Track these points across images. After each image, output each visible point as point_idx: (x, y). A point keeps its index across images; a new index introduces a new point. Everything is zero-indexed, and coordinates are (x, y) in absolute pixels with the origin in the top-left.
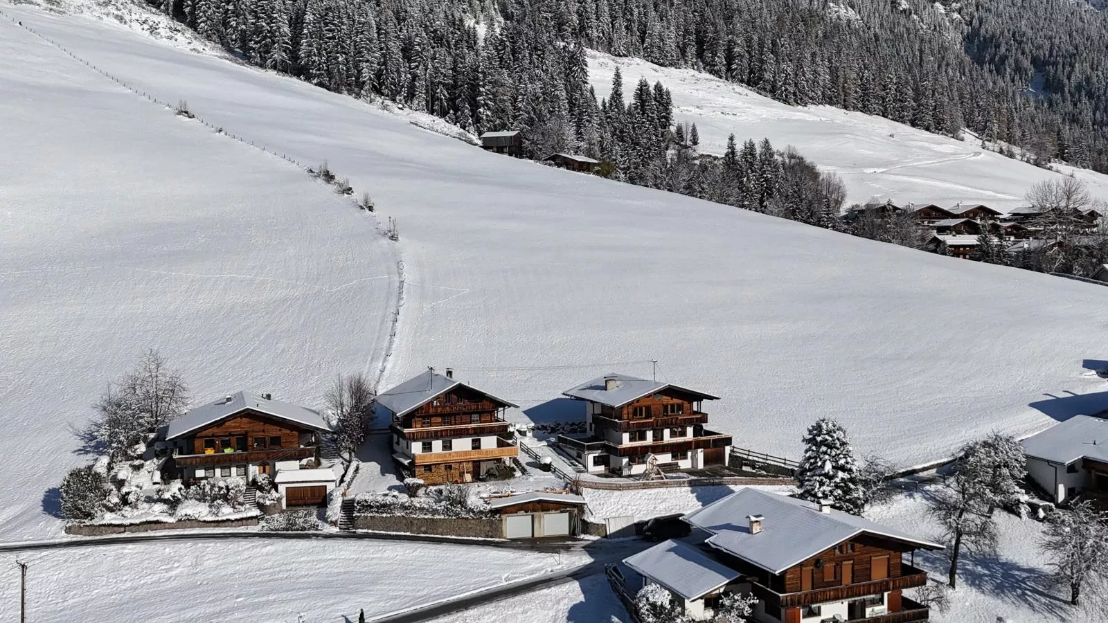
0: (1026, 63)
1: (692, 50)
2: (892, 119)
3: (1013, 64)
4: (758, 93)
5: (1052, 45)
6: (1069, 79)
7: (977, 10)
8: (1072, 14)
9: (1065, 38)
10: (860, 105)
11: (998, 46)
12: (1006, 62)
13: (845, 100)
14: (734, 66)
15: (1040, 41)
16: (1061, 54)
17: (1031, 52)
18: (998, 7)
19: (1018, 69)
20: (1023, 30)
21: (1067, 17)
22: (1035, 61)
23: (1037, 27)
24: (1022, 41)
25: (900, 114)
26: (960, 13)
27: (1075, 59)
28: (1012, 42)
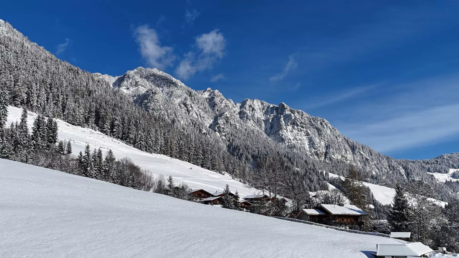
0: (250, 157)
1: (92, 120)
3: (245, 157)
4: (126, 144)
5: (259, 150)
6: (265, 164)
7: (232, 136)
8: (265, 141)
9: (263, 148)
10: (178, 156)
11: (239, 150)
12: (242, 156)
13: (171, 153)
14: (115, 130)
15: (254, 149)
16: (262, 154)
17: (251, 153)
18: (239, 136)
19: (247, 159)
20: (248, 145)
21: (263, 142)
22: (253, 156)
23: (253, 144)
24: (248, 149)
26: (225, 137)
27: (267, 156)
28: (244, 149)
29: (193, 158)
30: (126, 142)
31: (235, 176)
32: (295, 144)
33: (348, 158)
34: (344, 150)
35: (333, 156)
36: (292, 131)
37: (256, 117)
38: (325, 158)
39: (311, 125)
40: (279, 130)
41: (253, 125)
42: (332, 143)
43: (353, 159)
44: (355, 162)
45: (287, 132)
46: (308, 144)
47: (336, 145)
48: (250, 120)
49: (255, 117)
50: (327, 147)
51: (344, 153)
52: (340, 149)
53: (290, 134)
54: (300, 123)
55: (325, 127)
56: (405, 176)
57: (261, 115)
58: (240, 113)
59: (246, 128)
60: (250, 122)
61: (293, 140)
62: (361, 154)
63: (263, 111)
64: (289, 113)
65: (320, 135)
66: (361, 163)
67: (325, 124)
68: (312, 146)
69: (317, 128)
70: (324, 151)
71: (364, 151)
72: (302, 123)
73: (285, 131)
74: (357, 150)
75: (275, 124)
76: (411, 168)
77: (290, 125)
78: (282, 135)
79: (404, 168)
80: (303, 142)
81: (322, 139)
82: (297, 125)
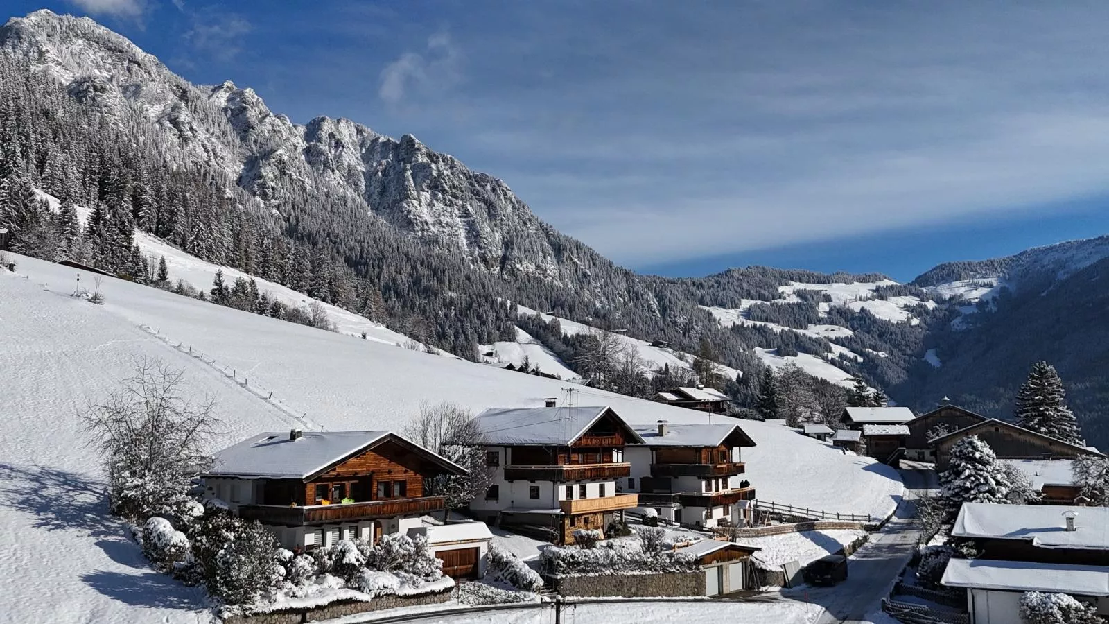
1: (95, 190)
2: (291, 288)
4: (168, 244)
5: (362, 248)
7: (294, 209)
8: (372, 224)
9: (372, 243)
10: (260, 271)
13: (246, 264)
14: (141, 214)
15: (352, 243)
16: (370, 256)
20: (337, 232)
23: (347, 231)
24: (336, 242)
25: (298, 283)
26: (278, 209)
27: (382, 262)
28: (328, 241)
29: (292, 277)
30: (168, 239)
32: (437, 234)
33: (549, 272)
34: (541, 254)
35: (518, 266)
36: (430, 205)
37: (347, 164)
38: (502, 269)
39: (472, 192)
40: (401, 201)
41: (341, 182)
42: (517, 236)
43: (557, 274)
44: (561, 280)
45: (420, 206)
46: (466, 237)
47: (525, 240)
48: (333, 171)
49: (342, 164)
50: (507, 244)
51: (541, 259)
52: (533, 250)
53: (425, 210)
54: (450, 187)
55: (502, 197)
56: (657, 312)
57: (357, 158)
58: (307, 151)
59: (328, 192)
60: (332, 175)
61: (434, 225)
62: (574, 263)
63: (361, 150)
64: (426, 160)
65: (492, 216)
66: (572, 282)
67: (503, 190)
68: (476, 241)
69: (485, 201)
70: (500, 253)
71: (581, 256)
72: (453, 186)
73: (416, 203)
74: (566, 255)
75: (392, 185)
76: (672, 297)
77: (426, 189)
78: (409, 212)
79: (656, 296)
80: (456, 231)
81: (496, 226)
82: (444, 191)
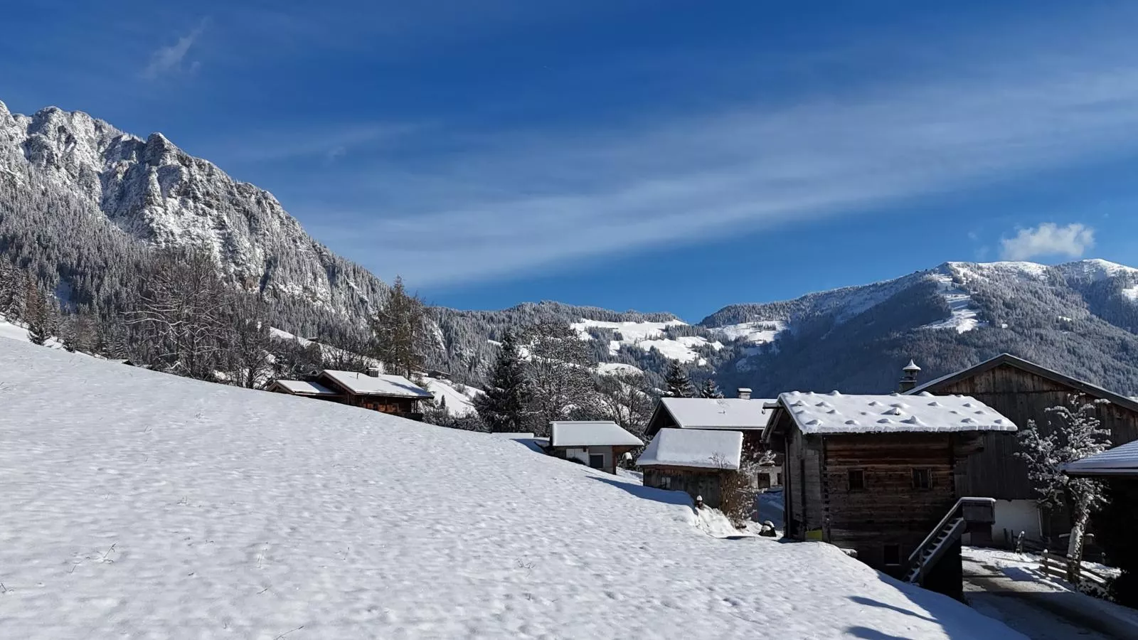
31: (15, 315)
32: (184, 247)
33: (319, 295)
34: (310, 274)
35: (282, 287)
36: (178, 213)
37: (79, 163)
38: (262, 289)
39: (231, 202)
40: (143, 207)
41: (68, 182)
42: (283, 253)
43: (329, 298)
44: (333, 305)
45: (166, 213)
46: (220, 252)
47: (291, 259)
48: (58, 168)
49: (73, 163)
50: (270, 262)
51: (309, 280)
52: (301, 271)
53: (172, 220)
54: (204, 195)
55: (268, 211)
56: (442, 344)
57: (93, 157)
58: (27, 145)
59: (46, 190)
60: (57, 174)
61: (181, 236)
62: (350, 287)
63: (99, 148)
64: (176, 163)
65: (253, 230)
66: (347, 308)
67: (269, 203)
68: (232, 257)
69: (246, 213)
70: (261, 272)
71: (358, 280)
72: (208, 193)
73: (160, 210)
74: (341, 278)
75: (133, 189)
76: (458, 328)
77: (174, 195)
78: (152, 220)
79: (442, 327)
80: (208, 244)
81: (257, 241)
82: (195, 199)
